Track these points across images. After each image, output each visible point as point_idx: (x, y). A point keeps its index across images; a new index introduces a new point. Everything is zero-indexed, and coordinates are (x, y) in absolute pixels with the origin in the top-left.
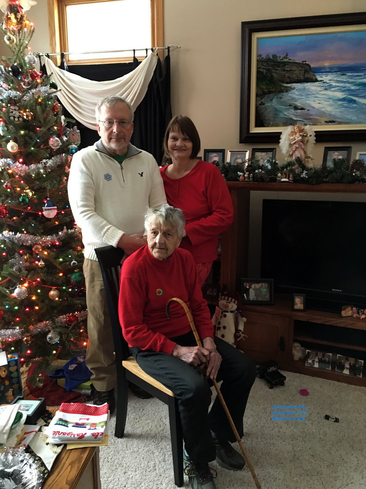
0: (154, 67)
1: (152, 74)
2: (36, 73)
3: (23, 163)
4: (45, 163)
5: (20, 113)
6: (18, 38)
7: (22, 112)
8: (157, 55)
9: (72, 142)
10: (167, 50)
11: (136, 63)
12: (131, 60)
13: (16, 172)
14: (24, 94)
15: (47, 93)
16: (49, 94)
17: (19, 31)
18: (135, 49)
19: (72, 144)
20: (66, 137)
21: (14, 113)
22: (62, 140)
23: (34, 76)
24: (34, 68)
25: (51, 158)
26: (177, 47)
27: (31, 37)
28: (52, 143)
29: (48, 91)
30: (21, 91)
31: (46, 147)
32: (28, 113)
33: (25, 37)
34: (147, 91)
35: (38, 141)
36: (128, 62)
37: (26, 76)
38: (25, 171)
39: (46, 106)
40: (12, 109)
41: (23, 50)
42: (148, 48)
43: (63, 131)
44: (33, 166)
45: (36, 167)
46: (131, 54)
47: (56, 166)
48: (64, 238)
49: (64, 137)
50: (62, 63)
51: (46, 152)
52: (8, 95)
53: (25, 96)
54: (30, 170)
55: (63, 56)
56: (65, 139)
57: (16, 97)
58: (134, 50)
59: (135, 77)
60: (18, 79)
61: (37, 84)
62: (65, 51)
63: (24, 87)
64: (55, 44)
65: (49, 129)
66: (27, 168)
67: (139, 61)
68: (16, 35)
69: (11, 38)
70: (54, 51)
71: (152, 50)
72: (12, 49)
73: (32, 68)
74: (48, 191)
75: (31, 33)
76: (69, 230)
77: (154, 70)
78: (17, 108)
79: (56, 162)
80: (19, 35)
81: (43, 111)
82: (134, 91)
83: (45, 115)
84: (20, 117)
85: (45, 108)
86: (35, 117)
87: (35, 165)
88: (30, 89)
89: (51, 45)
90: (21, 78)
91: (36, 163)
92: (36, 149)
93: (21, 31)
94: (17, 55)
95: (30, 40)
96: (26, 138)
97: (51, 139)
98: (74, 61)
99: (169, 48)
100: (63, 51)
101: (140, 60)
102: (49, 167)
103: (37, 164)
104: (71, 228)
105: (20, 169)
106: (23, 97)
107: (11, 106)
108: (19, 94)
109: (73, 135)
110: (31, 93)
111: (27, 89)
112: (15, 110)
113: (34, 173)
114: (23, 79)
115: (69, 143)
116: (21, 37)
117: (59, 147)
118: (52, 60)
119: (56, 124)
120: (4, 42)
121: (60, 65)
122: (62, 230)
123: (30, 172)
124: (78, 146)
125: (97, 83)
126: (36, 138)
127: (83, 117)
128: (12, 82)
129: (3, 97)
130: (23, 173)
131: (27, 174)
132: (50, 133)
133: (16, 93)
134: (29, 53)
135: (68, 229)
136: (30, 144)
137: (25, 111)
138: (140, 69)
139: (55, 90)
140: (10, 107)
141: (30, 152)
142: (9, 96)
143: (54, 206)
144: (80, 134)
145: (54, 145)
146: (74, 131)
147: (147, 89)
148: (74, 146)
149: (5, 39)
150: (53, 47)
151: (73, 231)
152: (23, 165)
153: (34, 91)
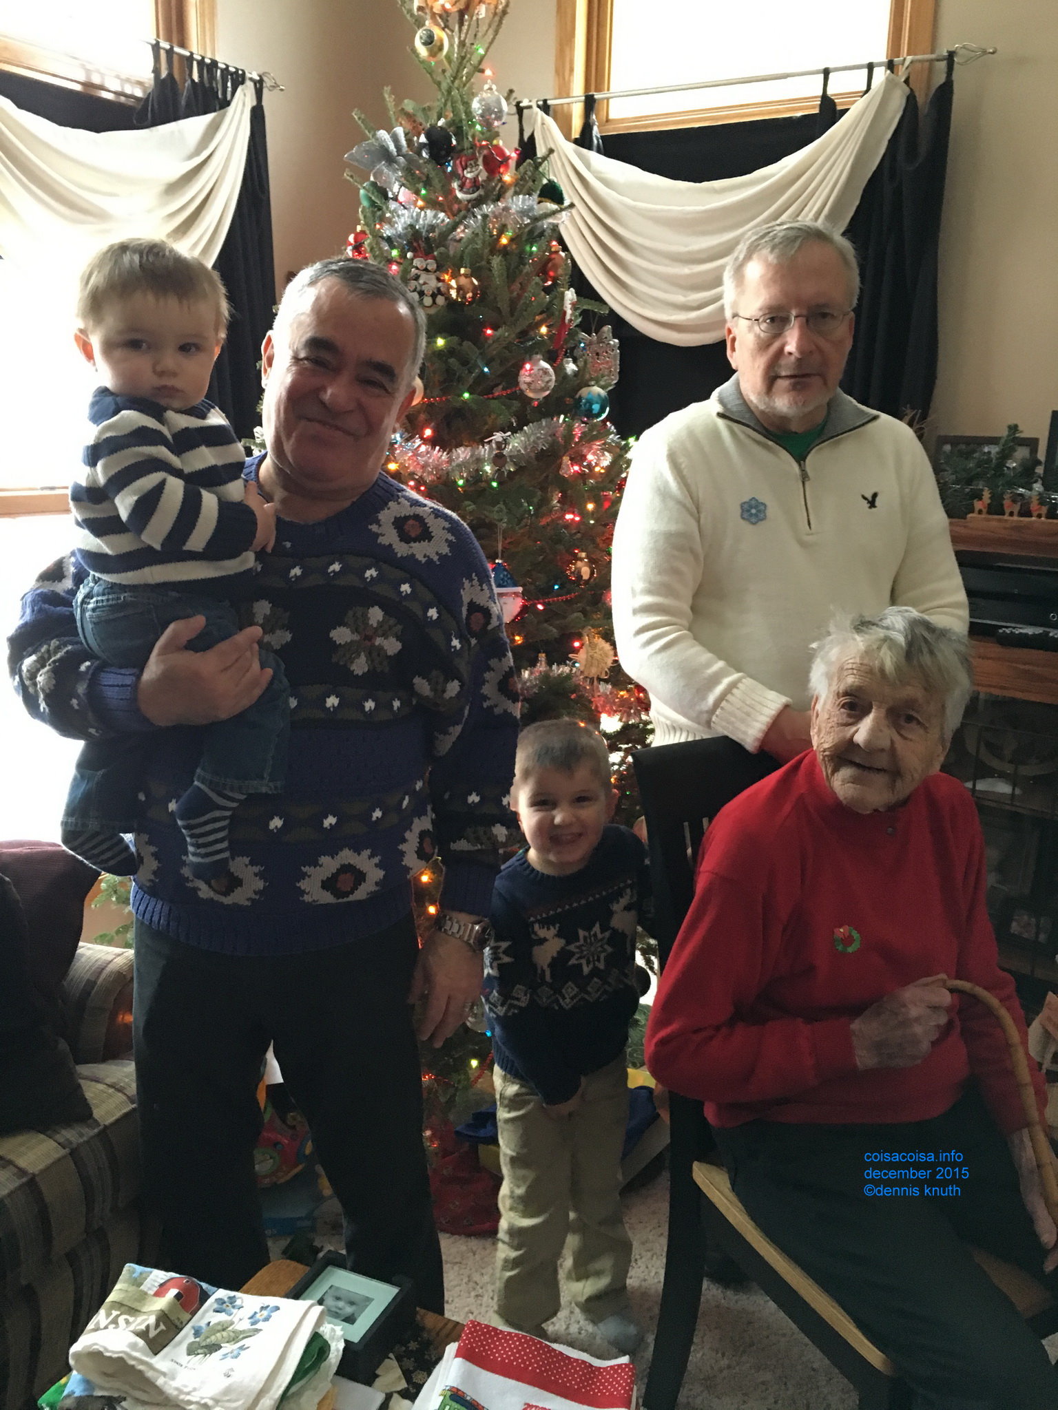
0: (890, 124)
1: (882, 151)
2: (501, 153)
3: (433, 442)
4: (498, 444)
5: (439, 280)
6: (456, 40)
7: (447, 277)
8: (907, 81)
9: (592, 379)
10: (943, 65)
11: (829, 112)
12: (813, 107)
13: (411, 468)
14: (457, 219)
15: (529, 217)
16: (536, 219)
17: (462, 13)
18: (831, 66)
19: (593, 383)
20: (575, 362)
21: (421, 281)
22: (559, 370)
23: (494, 163)
24: (497, 135)
25: (522, 429)
26: (984, 52)
27: (496, 32)
28: (528, 379)
29: (531, 209)
30: (451, 210)
31: (509, 392)
32: (463, 281)
33: (480, 34)
34: (859, 207)
35: (486, 370)
36: (799, 114)
37: (470, 161)
38: (436, 468)
39: (522, 258)
40: (417, 268)
41: (469, 76)
42: (875, 60)
43: (566, 342)
44: (462, 454)
45: (472, 456)
46: (813, 87)
47: (533, 455)
48: (536, 690)
49: (568, 363)
50: (587, 128)
51: (508, 407)
52: (409, 221)
53: (462, 227)
54: (454, 464)
55: (590, 104)
56: (571, 367)
57: (432, 228)
58: (826, 72)
59: (820, 160)
60: (445, 172)
61: (502, 187)
62: (599, 90)
63: (460, 195)
64: (572, 70)
65: (524, 335)
66: (445, 457)
67: (839, 108)
68: (452, 31)
69: (436, 38)
70: (564, 91)
71: (891, 66)
72: (434, 76)
73: (492, 134)
74: (500, 538)
75: (497, 19)
76: (554, 667)
77: (889, 135)
78: (432, 265)
79: (534, 442)
80: (460, 30)
81: (511, 275)
82: (810, 211)
83: (517, 286)
84: (439, 291)
85: (517, 267)
86: (484, 294)
87: (469, 449)
88: (478, 202)
89: (557, 72)
90: (454, 167)
91: (474, 441)
92: (475, 396)
93: (466, 17)
94: (449, 91)
95: (491, 43)
96: (452, 360)
97: (528, 366)
98: (623, 121)
99: (951, 55)
100: (593, 87)
101: (842, 104)
102: (511, 457)
103: (475, 445)
104: (562, 661)
105: (421, 460)
106: (454, 227)
107: (415, 257)
108: (443, 221)
109: (597, 354)
110: (479, 217)
111: (469, 201)
112: (426, 270)
113: (465, 475)
114: (460, 171)
115: (581, 380)
116: (467, 33)
117: (548, 393)
118: (555, 119)
119: (549, 317)
120: (414, 51)
121: (578, 136)
122: (533, 663)
123: (453, 470)
124: (609, 393)
125: (689, 189)
126: (480, 363)
127: (633, 301)
128: (428, 183)
129: (396, 229)
130: (430, 473)
131: (444, 478)
132: (525, 346)
133: (435, 216)
134: (486, 87)
135: (550, 663)
136: (460, 379)
137: (455, 275)
138: (841, 135)
139: (554, 207)
140: (412, 259)
141: (458, 405)
142: (412, 226)
143: (515, 585)
144: (621, 354)
145: (533, 387)
146: (600, 341)
147: (857, 203)
148: (597, 390)
149: (418, 44)
150: (564, 79)
151: (567, 669)
152: (433, 448)
153: (488, 209)
